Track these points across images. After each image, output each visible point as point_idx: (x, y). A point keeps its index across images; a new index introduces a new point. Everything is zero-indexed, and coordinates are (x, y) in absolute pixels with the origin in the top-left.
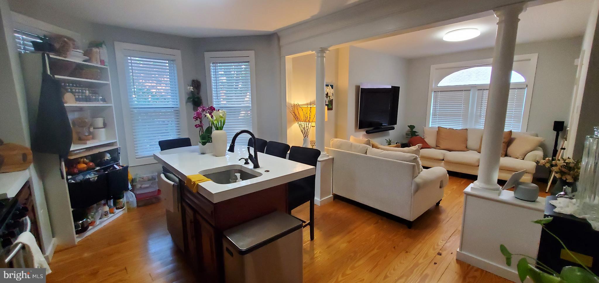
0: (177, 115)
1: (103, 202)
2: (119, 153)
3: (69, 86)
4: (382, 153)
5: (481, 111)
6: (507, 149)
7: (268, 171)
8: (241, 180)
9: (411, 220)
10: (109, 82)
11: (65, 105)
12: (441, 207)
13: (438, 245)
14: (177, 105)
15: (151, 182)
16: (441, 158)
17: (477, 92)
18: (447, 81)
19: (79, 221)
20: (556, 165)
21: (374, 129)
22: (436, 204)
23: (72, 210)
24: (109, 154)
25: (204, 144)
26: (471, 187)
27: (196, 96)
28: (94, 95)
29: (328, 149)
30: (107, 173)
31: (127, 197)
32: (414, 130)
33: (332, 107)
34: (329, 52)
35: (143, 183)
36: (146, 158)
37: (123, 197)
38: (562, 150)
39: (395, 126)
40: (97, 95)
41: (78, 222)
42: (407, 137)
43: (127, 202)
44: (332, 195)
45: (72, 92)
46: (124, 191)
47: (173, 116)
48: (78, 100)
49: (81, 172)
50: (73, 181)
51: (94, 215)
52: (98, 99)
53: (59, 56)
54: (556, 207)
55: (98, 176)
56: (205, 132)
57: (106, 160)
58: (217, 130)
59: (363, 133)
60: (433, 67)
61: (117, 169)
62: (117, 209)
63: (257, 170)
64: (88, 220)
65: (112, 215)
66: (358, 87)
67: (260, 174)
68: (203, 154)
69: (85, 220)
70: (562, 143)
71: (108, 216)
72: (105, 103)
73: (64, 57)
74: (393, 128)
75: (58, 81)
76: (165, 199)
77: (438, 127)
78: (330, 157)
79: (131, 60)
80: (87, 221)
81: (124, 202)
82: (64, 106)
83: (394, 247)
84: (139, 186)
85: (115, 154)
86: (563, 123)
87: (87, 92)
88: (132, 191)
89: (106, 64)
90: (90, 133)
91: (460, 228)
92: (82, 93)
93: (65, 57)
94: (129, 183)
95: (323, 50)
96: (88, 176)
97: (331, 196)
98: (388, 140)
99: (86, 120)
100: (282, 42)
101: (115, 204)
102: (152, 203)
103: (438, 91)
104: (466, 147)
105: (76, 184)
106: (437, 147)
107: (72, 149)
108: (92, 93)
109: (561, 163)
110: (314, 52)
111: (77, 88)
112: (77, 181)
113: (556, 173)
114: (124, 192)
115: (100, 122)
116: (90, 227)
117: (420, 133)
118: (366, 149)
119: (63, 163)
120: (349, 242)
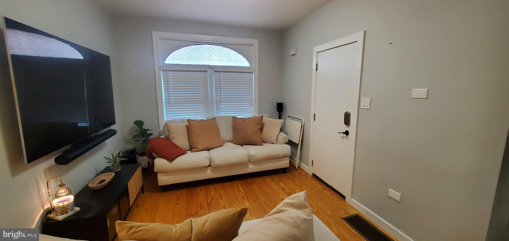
16: (206, 164)
17: (214, 74)
32: (144, 127)
74: (113, 133)
86: (282, 104)
98: (111, 158)
103: (169, 71)
106: (192, 148)
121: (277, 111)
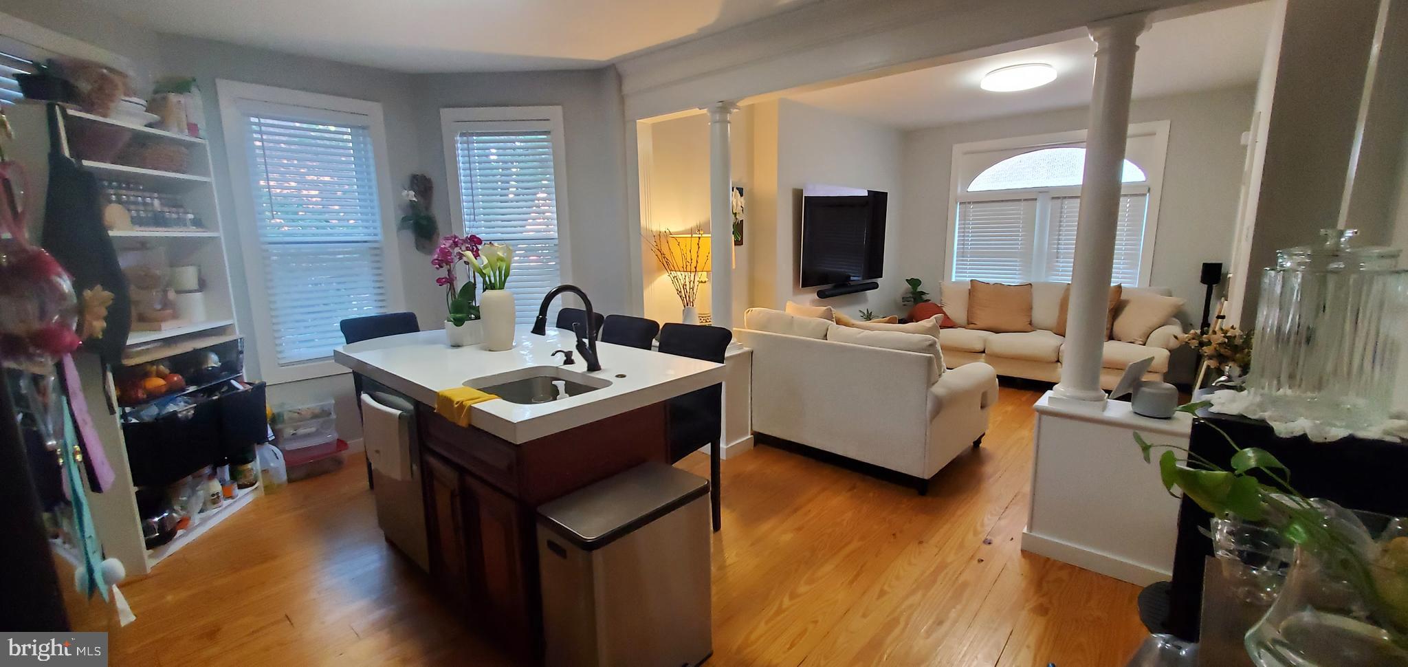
0: (377, 258)
1: (207, 470)
2: (242, 352)
3: (110, 187)
4: (862, 334)
5: (1059, 244)
6: (1112, 325)
7: (623, 376)
8: (567, 395)
9: (926, 478)
10: (211, 179)
11: (111, 233)
12: (984, 449)
13: (982, 525)
14: (375, 235)
15: (321, 420)
16: (979, 347)
17: (1050, 204)
18: (986, 181)
19: (154, 518)
20: (1209, 343)
21: (836, 287)
22: (972, 444)
23: (136, 489)
24: (216, 354)
25: (459, 322)
26: (1050, 397)
27: (422, 214)
28: (174, 209)
29: (740, 331)
30: (216, 400)
31: (264, 460)
32: (919, 289)
33: (742, 239)
34: (737, 110)
35: (299, 423)
36: (304, 363)
37: (254, 458)
38: (1220, 320)
39: (879, 281)
40: (181, 210)
41: (150, 520)
42: (904, 305)
43: (264, 471)
44: (752, 434)
45: (119, 202)
46: (256, 444)
47: (366, 263)
48: (138, 221)
49: (153, 396)
50: (134, 421)
51: (187, 502)
52: (185, 220)
53: (88, 112)
54: (1213, 405)
55: (195, 407)
56: (459, 296)
57: (210, 369)
58: (492, 289)
59: (810, 296)
60: (958, 149)
61: (239, 391)
62: (241, 487)
63: (596, 375)
64: (174, 515)
65: (230, 501)
66: (798, 194)
67: (607, 383)
68: (457, 346)
69: (166, 514)
70: (1218, 306)
71: (220, 504)
72: (200, 230)
73: (101, 116)
74: (875, 286)
75: (90, 175)
76: (377, 452)
77: (971, 281)
78: (746, 349)
79: (259, 124)
80: (170, 517)
81: (257, 472)
82: (109, 236)
83: (894, 535)
84: (289, 431)
85: (231, 354)
86: (1219, 266)
87: (156, 203)
88: (274, 443)
89: (202, 133)
90: (166, 304)
91: (1027, 488)
92: (145, 204)
93: (105, 116)
94: (268, 426)
95: (725, 107)
96: (171, 408)
97: (749, 436)
98: (866, 313)
99: (158, 272)
100: (628, 87)
101: (234, 476)
102: (325, 472)
103: (969, 203)
104: (1031, 324)
105: (142, 426)
106: (970, 324)
107: (129, 342)
108: (169, 206)
109: (1219, 338)
110: (705, 111)
111: (132, 193)
112: (143, 419)
113: (1210, 358)
114: (254, 448)
115: (189, 276)
116: (180, 532)
117: (932, 296)
118: (825, 328)
119: (110, 376)
120: (799, 529)
121: (1201, 282)
